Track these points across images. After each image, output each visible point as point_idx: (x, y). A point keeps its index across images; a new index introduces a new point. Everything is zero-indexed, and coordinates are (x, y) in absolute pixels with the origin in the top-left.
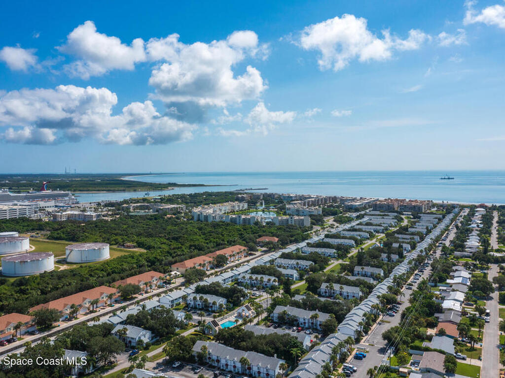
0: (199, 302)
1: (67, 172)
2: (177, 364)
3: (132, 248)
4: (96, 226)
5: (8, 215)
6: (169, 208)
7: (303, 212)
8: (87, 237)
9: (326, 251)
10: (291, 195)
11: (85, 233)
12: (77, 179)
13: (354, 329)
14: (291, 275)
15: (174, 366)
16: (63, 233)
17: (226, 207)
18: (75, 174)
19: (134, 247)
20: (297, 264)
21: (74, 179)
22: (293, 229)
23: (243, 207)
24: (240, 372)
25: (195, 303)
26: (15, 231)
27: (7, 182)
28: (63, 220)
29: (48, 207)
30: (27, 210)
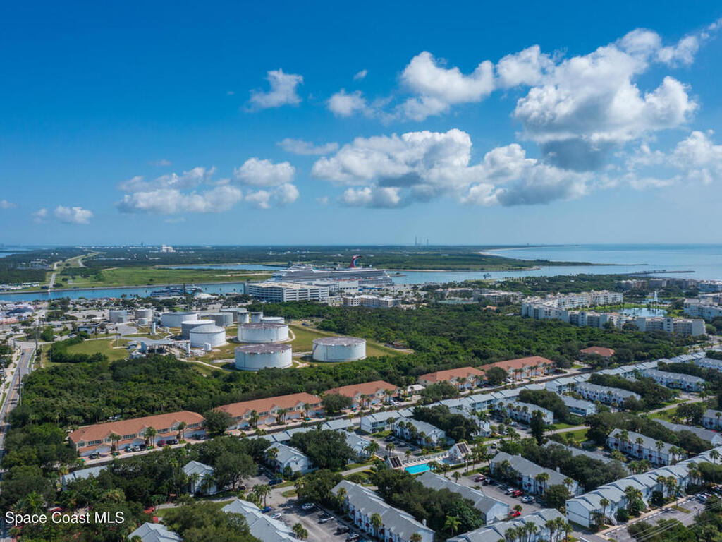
0: (407, 431)
1: (418, 243)
2: (307, 506)
3: (401, 348)
4: (380, 316)
5: (298, 297)
6: (496, 296)
7: (709, 313)
8: (359, 329)
9: (684, 378)
10: (717, 283)
11: (358, 325)
12: (422, 253)
13: (591, 508)
14: (583, 410)
15: (303, 507)
16: (335, 322)
17: (585, 298)
18: (427, 246)
19: (404, 347)
20: (609, 393)
21: (418, 253)
22: (660, 338)
23: (615, 298)
24: (373, 535)
25: (402, 432)
26: (281, 316)
27: (340, 255)
28: (354, 305)
29: (350, 288)
30: (320, 291)
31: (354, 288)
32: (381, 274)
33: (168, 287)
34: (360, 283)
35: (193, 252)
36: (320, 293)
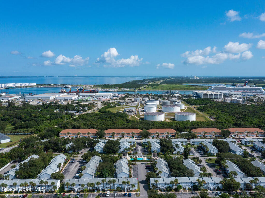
5: (208, 97)
19: (214, 119)
29: (237, 95)
30: (218, 95)
31: (239, 95)
32: (259, 89)
33: (168, 91)
34: (242, 93)
35: (205, 79)
36: (218, 96)
